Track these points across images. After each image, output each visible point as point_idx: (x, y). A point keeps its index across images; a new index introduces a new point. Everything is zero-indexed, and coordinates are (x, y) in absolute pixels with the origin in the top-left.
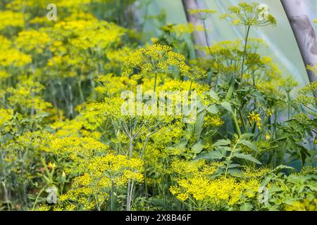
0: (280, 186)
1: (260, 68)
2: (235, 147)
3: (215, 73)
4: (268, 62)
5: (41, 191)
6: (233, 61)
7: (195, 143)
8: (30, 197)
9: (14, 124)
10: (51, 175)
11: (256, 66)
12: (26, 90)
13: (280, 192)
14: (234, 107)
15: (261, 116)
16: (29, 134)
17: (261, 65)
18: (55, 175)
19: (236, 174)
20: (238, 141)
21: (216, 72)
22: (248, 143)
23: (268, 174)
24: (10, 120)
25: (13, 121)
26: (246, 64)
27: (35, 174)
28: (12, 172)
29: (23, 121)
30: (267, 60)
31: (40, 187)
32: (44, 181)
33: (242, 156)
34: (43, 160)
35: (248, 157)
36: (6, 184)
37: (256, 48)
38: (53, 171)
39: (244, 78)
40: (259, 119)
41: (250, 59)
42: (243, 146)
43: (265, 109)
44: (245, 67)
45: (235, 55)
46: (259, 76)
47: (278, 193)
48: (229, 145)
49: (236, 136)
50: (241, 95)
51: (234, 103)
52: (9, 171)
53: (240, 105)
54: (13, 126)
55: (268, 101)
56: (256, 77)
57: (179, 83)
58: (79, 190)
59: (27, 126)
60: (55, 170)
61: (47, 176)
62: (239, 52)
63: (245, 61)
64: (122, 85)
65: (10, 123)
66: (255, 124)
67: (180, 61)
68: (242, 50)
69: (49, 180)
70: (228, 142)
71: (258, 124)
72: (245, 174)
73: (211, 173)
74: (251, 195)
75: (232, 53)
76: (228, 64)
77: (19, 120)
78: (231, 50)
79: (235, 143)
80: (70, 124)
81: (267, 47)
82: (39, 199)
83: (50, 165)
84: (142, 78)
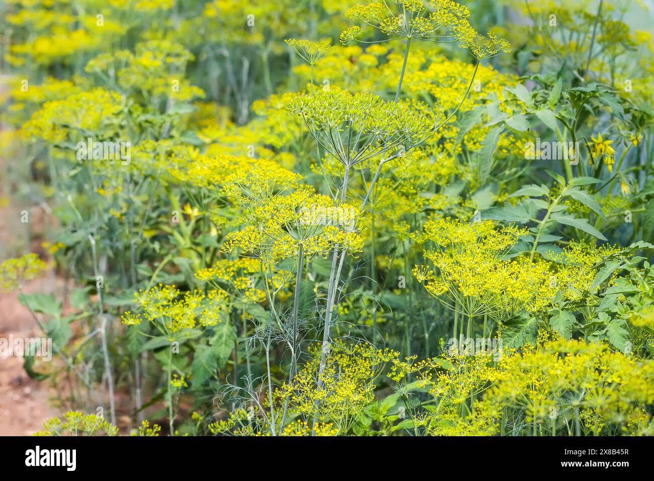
0: (635, 283)
1: (628, 53)
2: (556, 201)
3: (536, 55)
4: (645, 42)
5: (166, 260)
6: (575, 35)
7: (479, 189)
8: (143, 269)
9: (124, 123)
10: (188, 230)
11: (619, 48)
12: (155, 58)
13: (632, 294)
14: (562, 121)
15: (616, 145)
16: (151, 144)
17: (630, 47)
18: (196, 231)
19: (553, 255)
20: (564, 191)
21: (538, 52)
22: (583, 196)
23: (612, 258)
24: (117, 114)
25: (121, 117)
26: (599, 42)
27: (156, 225)
28: (110, 219)
29: (142, 118)
30: (645, 37)
31: (163, 252)
32: (172, 241)
33: (570, 220)
34: (175, 200)
35: (581, 224)
36: (97, 242)
37: (624, 11)
38: (193, 222)
39: (593, 69)
40: (611, 150)
41: (608, 31)
42: (574, 202)
43: (624, 132)
44: (598, 48)
45: (579, 21)
46: (625, 67)
47: (628, 295)
48: (543, 198)
49: (561, 180)
50: (578, 99)
51: (563, 113)
52: (106, 217)
53: (574, 118)
54: (122, 127)
55: (634, 117)
56: (618, 71)
57: (460, 69)
58: (238, 264)
59: (150, 130)
60: (198, 221)
61: (182, 234)
62: (587, 16)
63: (599, 36)
64: (348, 63)
65: (116, 121)
66: (602, 161)
67: (458, 18)
68: (594, 12)
69: (184, 242)
70: (544, 190)
71: (608, 160)
72: (569, 256)
73: (502, 247)
74: (575, 296)
75: (574, 18)
76: (564, 39)
77: (135, 115)
78: (571, 12)
79: (557, 196)
80: (236, 134)
81: (646, 10)
82: (158, 276)
83: (188, 210)
84: (389, 52)
